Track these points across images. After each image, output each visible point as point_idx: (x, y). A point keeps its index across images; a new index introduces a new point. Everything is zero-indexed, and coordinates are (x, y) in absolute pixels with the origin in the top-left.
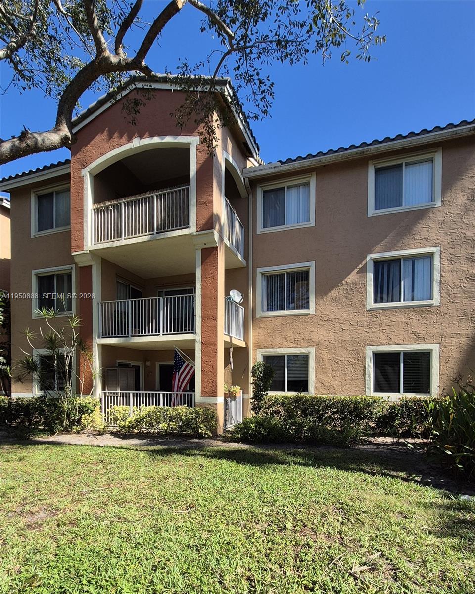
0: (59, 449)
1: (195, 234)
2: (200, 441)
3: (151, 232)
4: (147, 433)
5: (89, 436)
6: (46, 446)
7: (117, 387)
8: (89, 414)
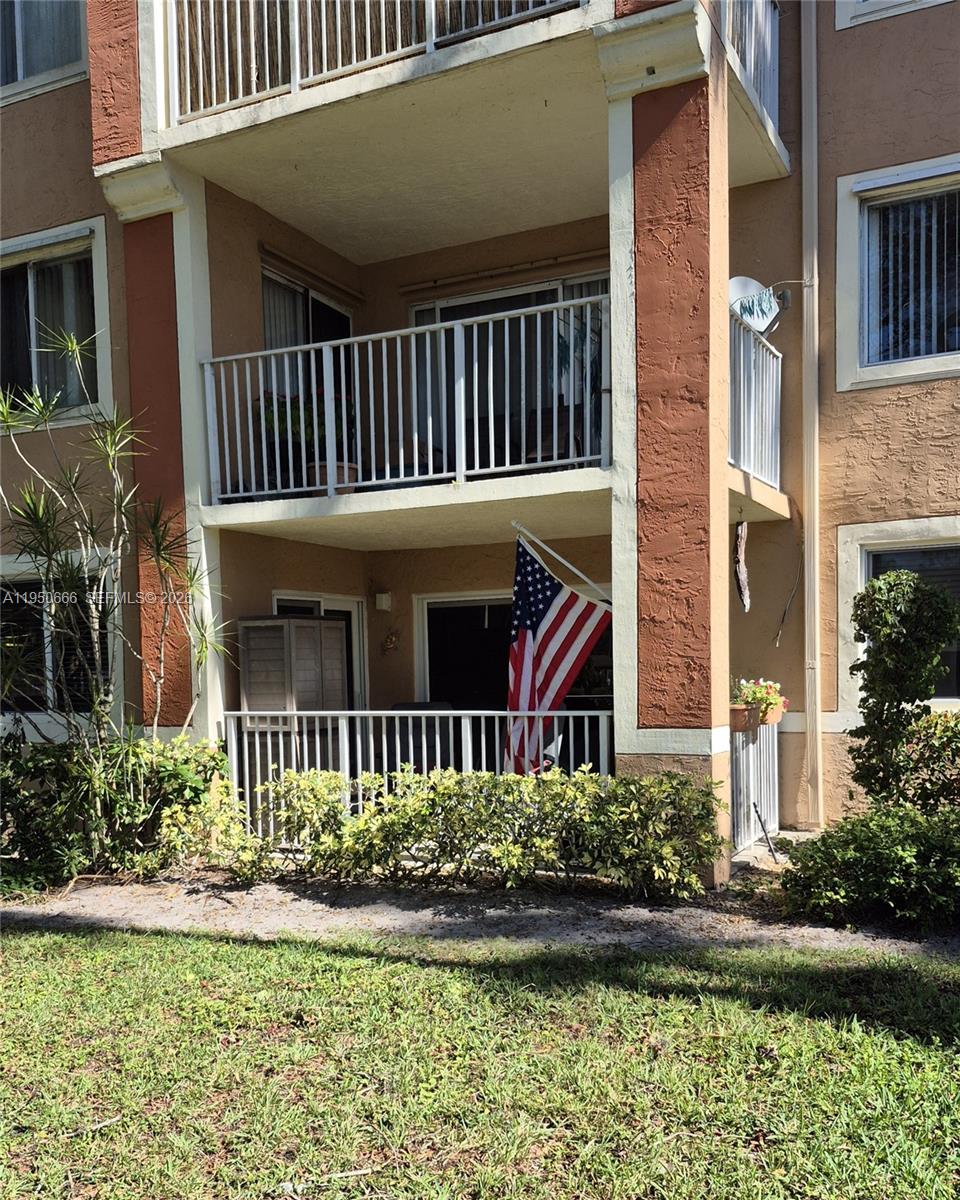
0: (103, 955)
1: (609, 27)
2: (657, 915)
3: (414, 47)
4: (425, 879)
5: (196, 891)
6: (48, 939)
7: (283, 695)
8: (187, 804)
